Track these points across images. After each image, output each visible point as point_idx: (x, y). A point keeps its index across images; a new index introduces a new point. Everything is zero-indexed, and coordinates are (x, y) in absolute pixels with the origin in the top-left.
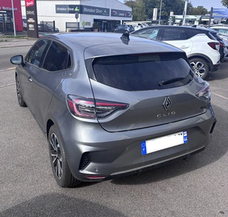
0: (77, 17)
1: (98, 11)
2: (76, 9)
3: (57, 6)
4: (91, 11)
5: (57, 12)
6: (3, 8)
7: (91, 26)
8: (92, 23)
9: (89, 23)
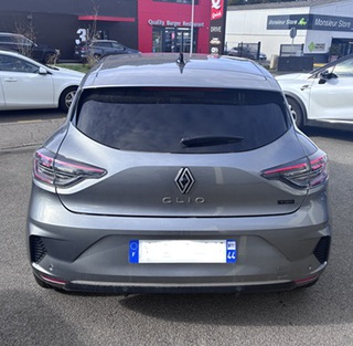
0: (293, 35)
1: (343, 24)
2: (301, 22)
3: (270, 18)
4: (330, 23)
5: (270, 27)
6: (184, 23)
7: (326, 51)
8: (328, 45)
9: (322, 46)
